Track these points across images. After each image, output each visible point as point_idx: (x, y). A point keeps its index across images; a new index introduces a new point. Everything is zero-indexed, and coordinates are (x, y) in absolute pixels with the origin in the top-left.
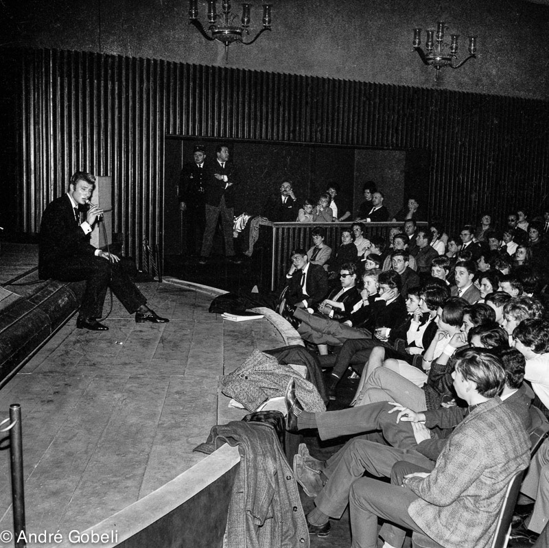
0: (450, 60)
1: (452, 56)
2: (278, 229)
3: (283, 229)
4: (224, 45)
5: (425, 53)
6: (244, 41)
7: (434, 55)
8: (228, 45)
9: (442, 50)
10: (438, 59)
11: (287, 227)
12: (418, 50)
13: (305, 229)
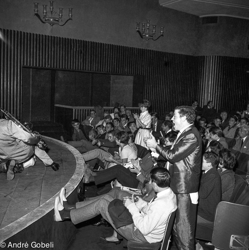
0: (152, 36)
1: (153, 35)
2: (75, 110)
3: (78, 110)
4: (50, 26)
5: (142, 33)
6: (60, 24)
7: (146, 34)
8: (52, 26)
9: (149, 32)
10: (147, 36)
11: (80, 109)
12: (138, 31)
13: (88, 110)
